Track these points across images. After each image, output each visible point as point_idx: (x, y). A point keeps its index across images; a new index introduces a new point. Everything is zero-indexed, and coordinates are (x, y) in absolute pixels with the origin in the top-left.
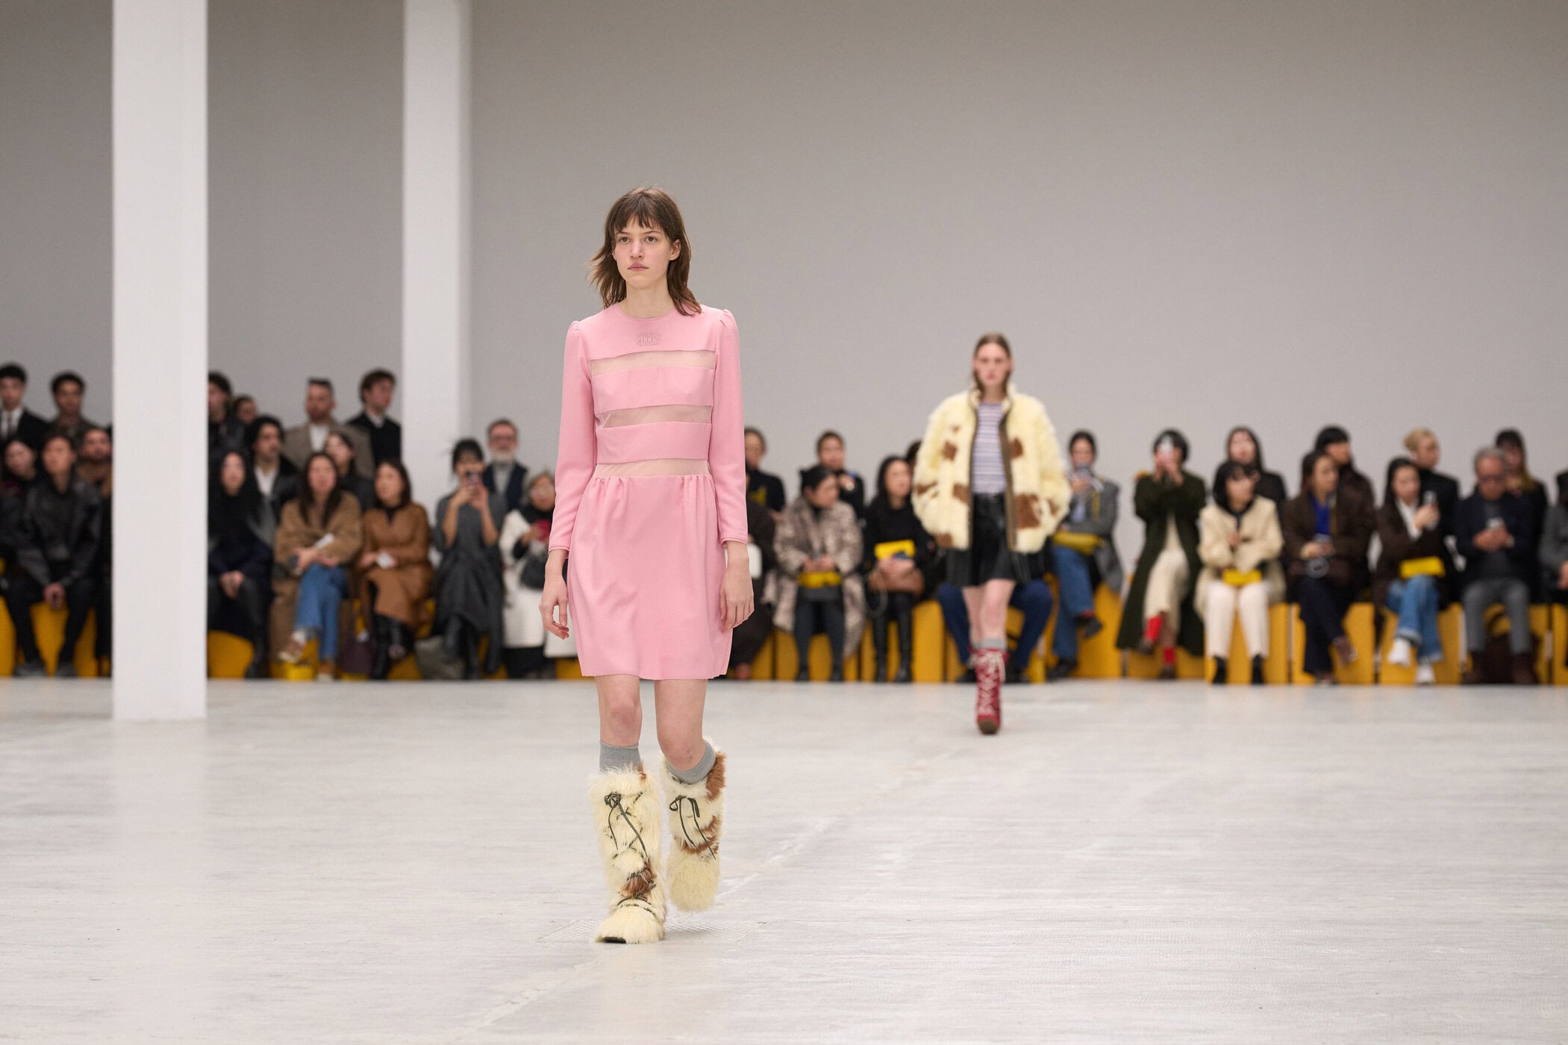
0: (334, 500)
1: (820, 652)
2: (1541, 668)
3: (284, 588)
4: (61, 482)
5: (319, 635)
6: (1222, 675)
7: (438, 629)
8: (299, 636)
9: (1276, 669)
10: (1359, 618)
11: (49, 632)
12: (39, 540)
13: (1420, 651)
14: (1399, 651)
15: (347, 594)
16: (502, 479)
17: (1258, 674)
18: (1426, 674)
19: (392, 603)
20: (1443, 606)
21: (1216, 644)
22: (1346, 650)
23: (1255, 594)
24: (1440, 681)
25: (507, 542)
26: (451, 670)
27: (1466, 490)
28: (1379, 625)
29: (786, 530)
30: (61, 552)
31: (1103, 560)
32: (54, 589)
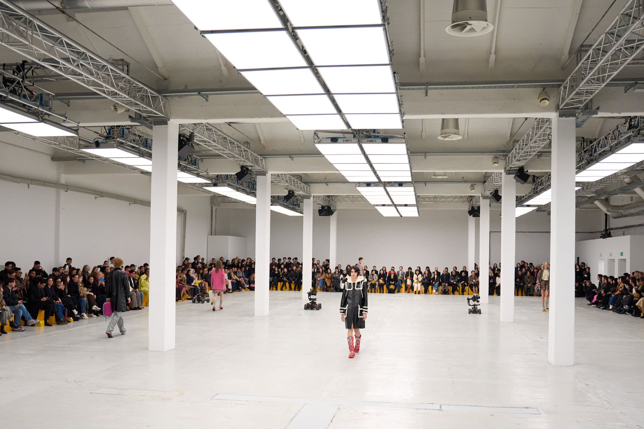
0: (322, 273)
1: (373, 290)
2: (449, 293)
3: (317, 282)
4: (294, 271)
5: (321, 287)
6: (415, 293)
7: (333, 287)
8: (319, 287)
9: (421, 292)
10: (430, 287)
11: (293, 286)
12: (292, 276)
13: (436, 291)
14: (434, 291)
15: (323, 283)
16: (339, 271)
17: (419, 293)
18: (437, 293)
19: (328, 285)
20: (439, 286)
21: (415, 290)
22: (429, 291)
23: (419, 284)
24: (438, 294)
25: (340, 278)
26: (335, 291)
27: (441, 274)
28: (432, 288)
29: (369, 277)
30: (294, 278)
31: (403, 280)
32: (293, 282)
